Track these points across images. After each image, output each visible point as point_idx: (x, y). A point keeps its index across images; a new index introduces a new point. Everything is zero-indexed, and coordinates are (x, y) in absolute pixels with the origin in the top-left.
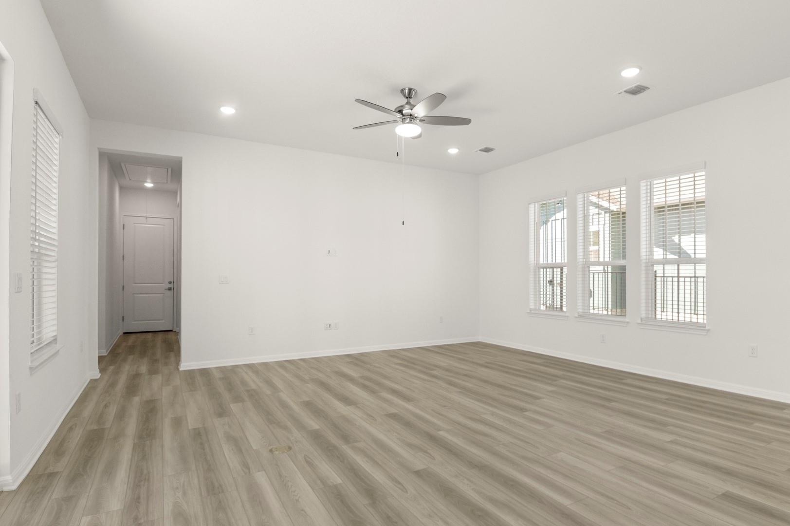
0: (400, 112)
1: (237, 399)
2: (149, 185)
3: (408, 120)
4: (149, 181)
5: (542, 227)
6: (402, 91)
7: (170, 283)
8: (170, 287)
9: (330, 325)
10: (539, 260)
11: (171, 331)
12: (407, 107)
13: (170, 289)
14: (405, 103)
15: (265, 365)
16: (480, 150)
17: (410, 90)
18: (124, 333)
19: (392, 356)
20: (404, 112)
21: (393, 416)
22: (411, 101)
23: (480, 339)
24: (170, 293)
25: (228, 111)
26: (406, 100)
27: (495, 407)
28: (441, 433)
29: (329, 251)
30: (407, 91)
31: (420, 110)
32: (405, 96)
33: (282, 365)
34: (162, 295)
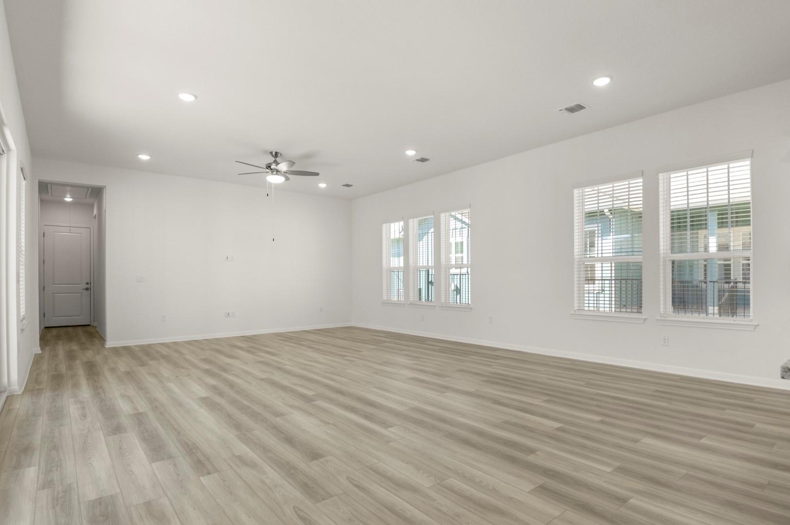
0: (270, 167)
1: (153, 359)
2: (68, 199)
3: (275, 173)
4: (68, 196)
5: (424, 237)
6: (271, 153)
7: (87, 284)
8: (87, 287)
9: (228, 314)
10: (390, 265)
11: (89, 325)
12: (274, 164)
13: (87, 289)
14: (272, 161)
15: (175, 343)
16: (343, 185)
17: (276, 153)
18: (45, 328)
19: (277, 336)
20: (272, 167)
21: (261, 362)
22: (277, 159)
23: (353, 324)
24: (86, 293)
25: (144, 157)
26: (273, 159)
27: (326, 355)
28: (287, 367)
29: (227, 257)
30: (274, 153)
31: (283, 167)
32: (273, 156)
33: (189, 343)
34: (80, 294)
